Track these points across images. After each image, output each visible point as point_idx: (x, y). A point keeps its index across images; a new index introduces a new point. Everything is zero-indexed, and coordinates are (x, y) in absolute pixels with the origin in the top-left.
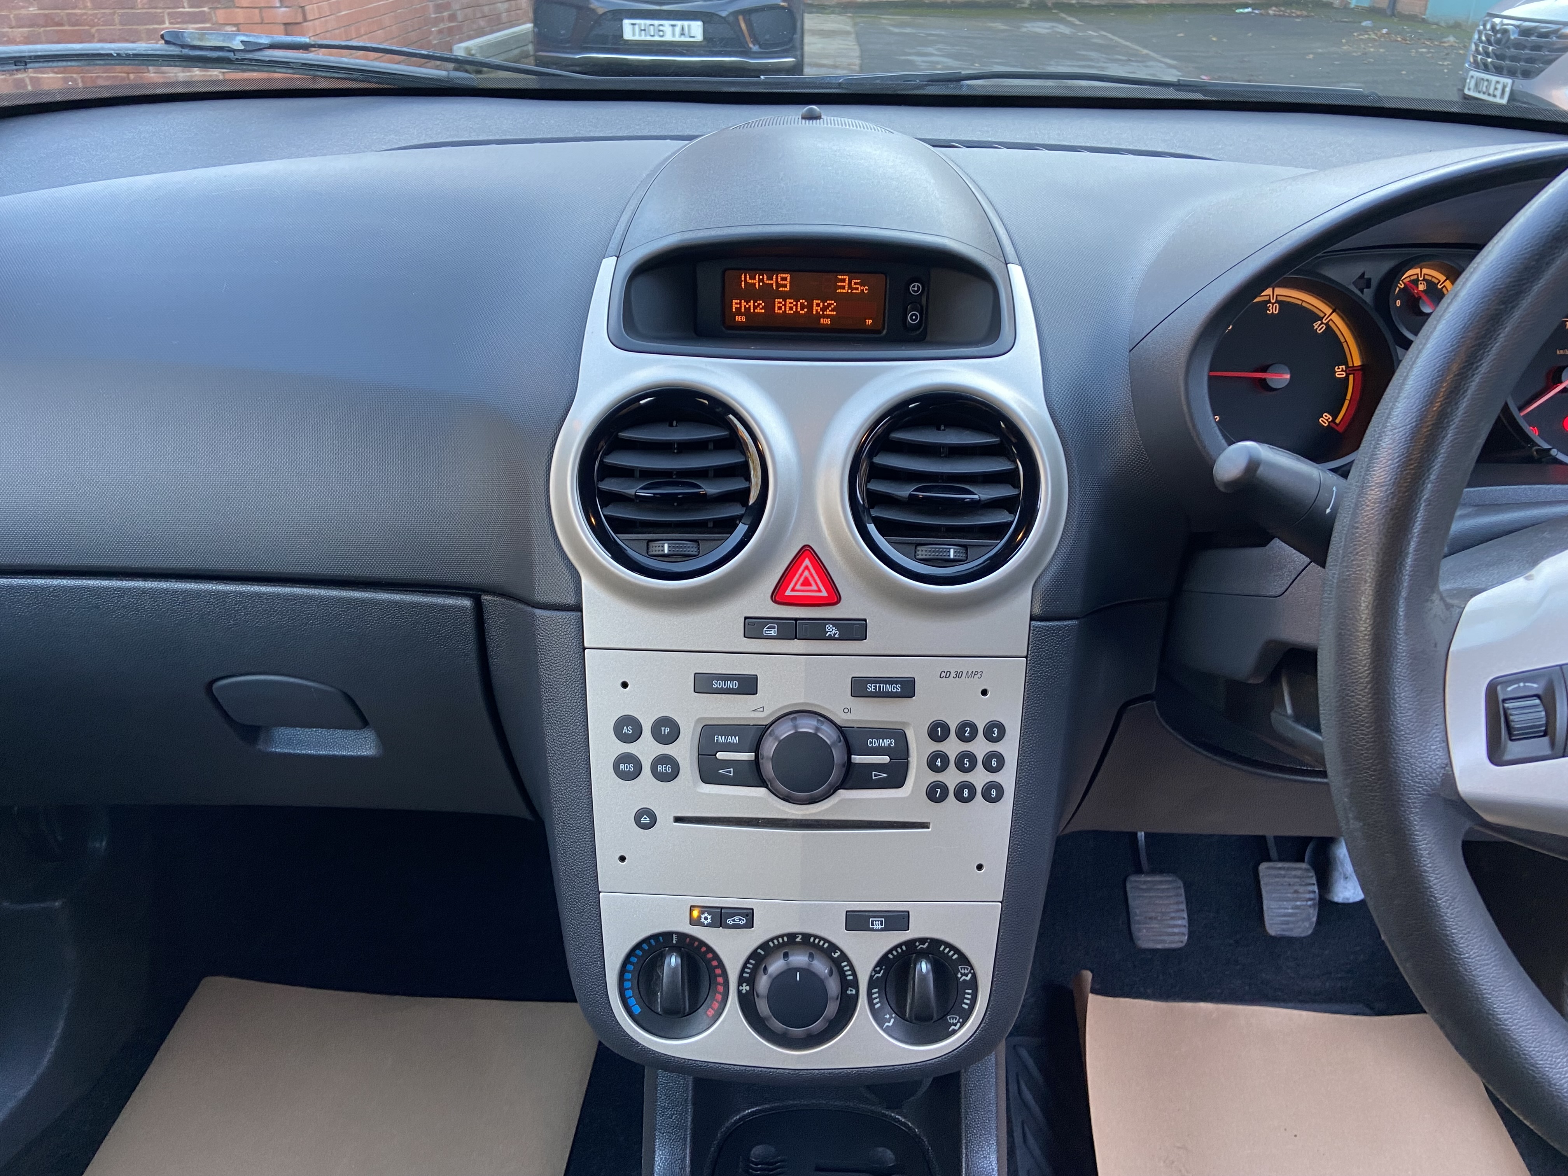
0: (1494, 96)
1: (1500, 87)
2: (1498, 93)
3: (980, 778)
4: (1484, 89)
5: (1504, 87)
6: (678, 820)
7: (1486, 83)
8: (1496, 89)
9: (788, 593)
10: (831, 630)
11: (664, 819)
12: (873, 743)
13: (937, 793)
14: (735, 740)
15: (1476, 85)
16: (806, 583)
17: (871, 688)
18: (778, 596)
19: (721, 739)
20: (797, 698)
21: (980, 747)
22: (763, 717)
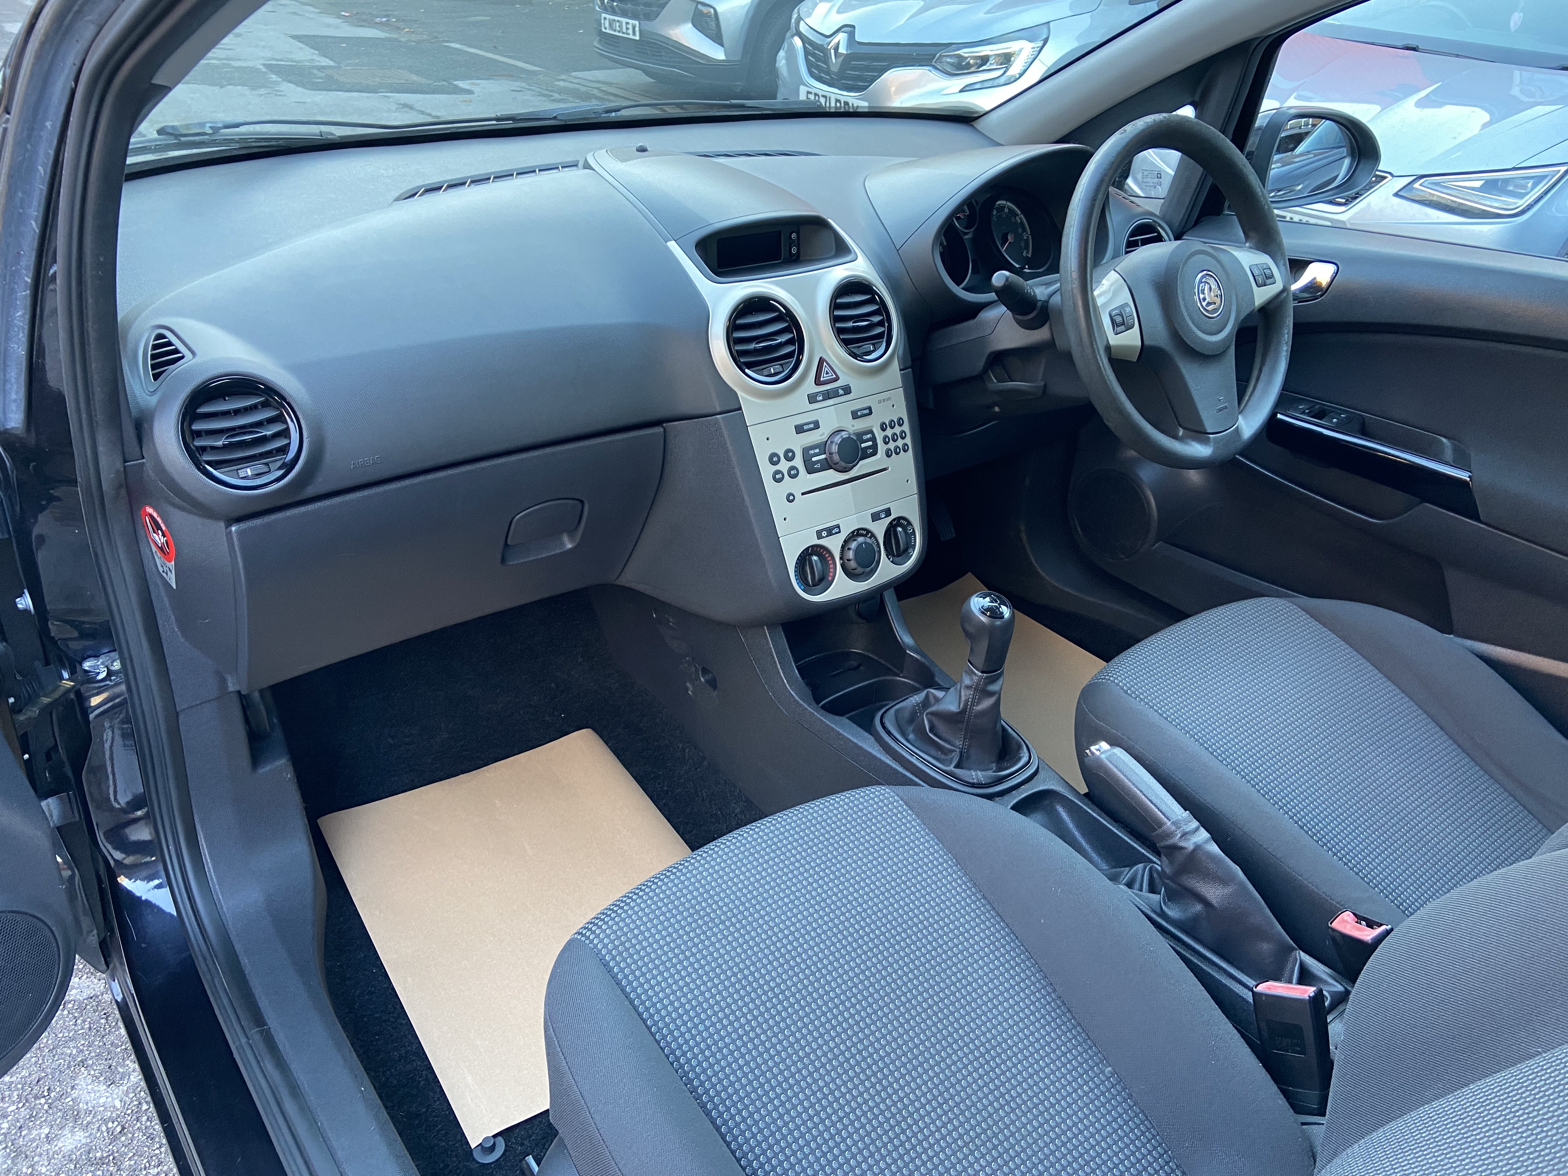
0: (628, 34)
1: (630, 26)
2: (630, 31)
3: (900, 442)
4: (618, 29)
5: (634, 27)
6: (803, 494)
7: (618, 24)
8: (627, 29)
9: (822, 379)
10: (841, 392)
11: (798, 495)
12: (865, 437)
13: (888, 454)
14: (817, 451)
15: (610, 24)
16: (827, 373)
17: (859, 413)
18: (818, 382)
19: (812, 452)
20: (835, 426)
21: (897, 430)
22: (824, 438)
